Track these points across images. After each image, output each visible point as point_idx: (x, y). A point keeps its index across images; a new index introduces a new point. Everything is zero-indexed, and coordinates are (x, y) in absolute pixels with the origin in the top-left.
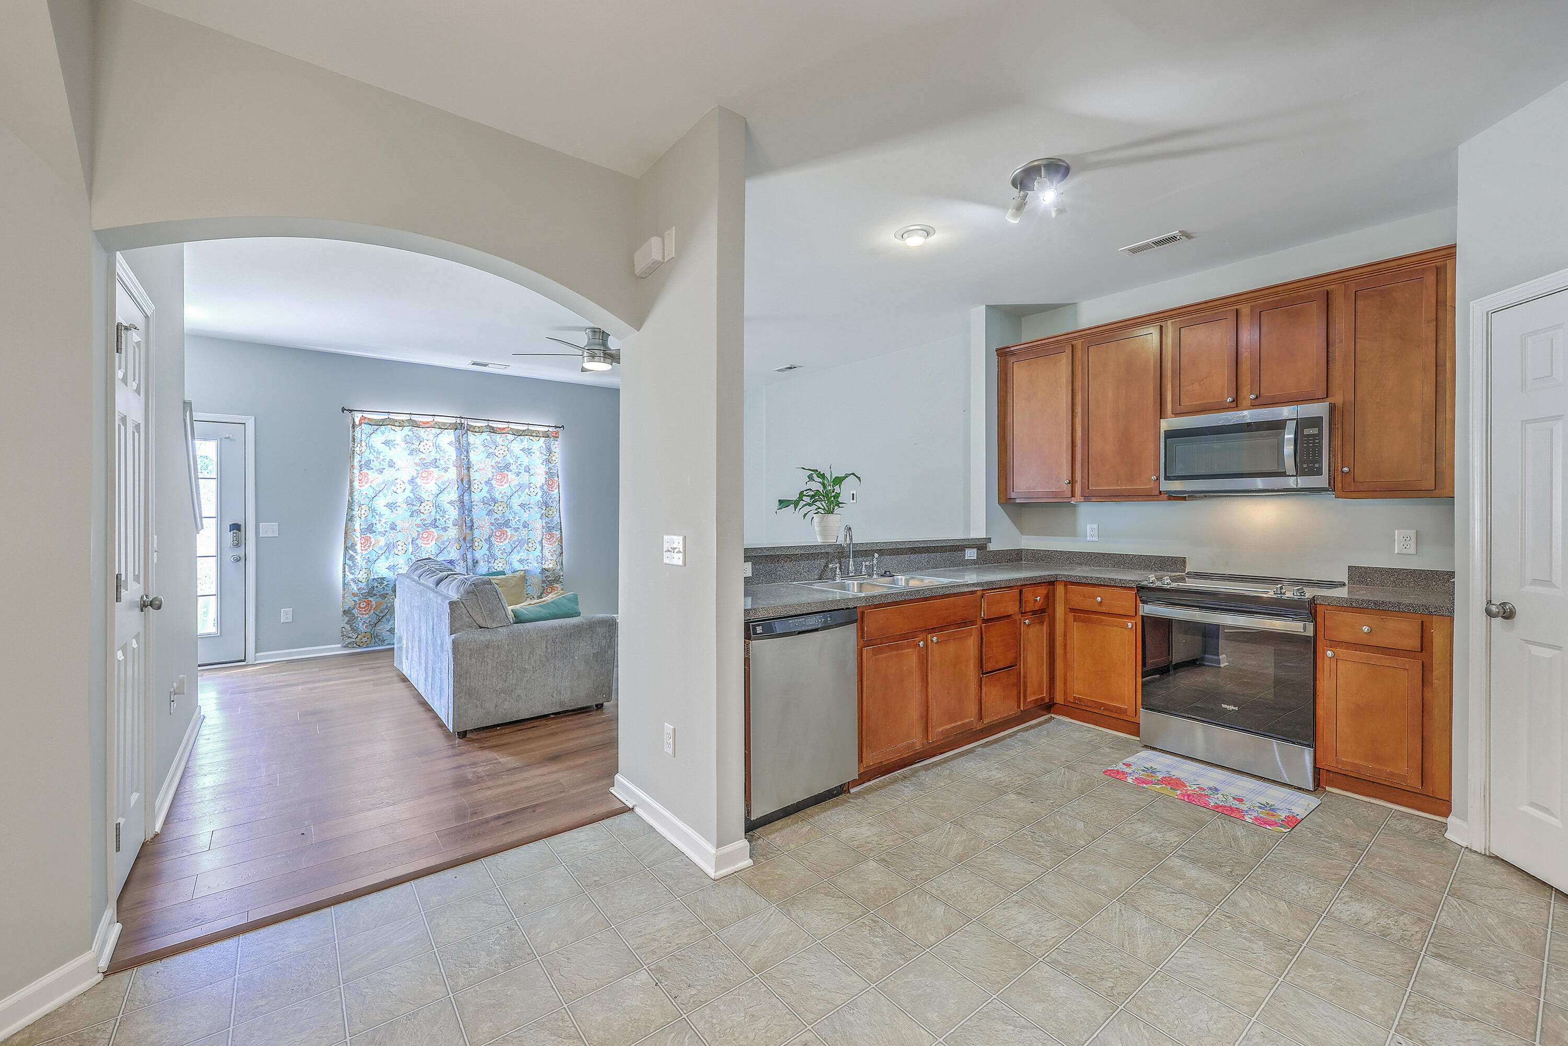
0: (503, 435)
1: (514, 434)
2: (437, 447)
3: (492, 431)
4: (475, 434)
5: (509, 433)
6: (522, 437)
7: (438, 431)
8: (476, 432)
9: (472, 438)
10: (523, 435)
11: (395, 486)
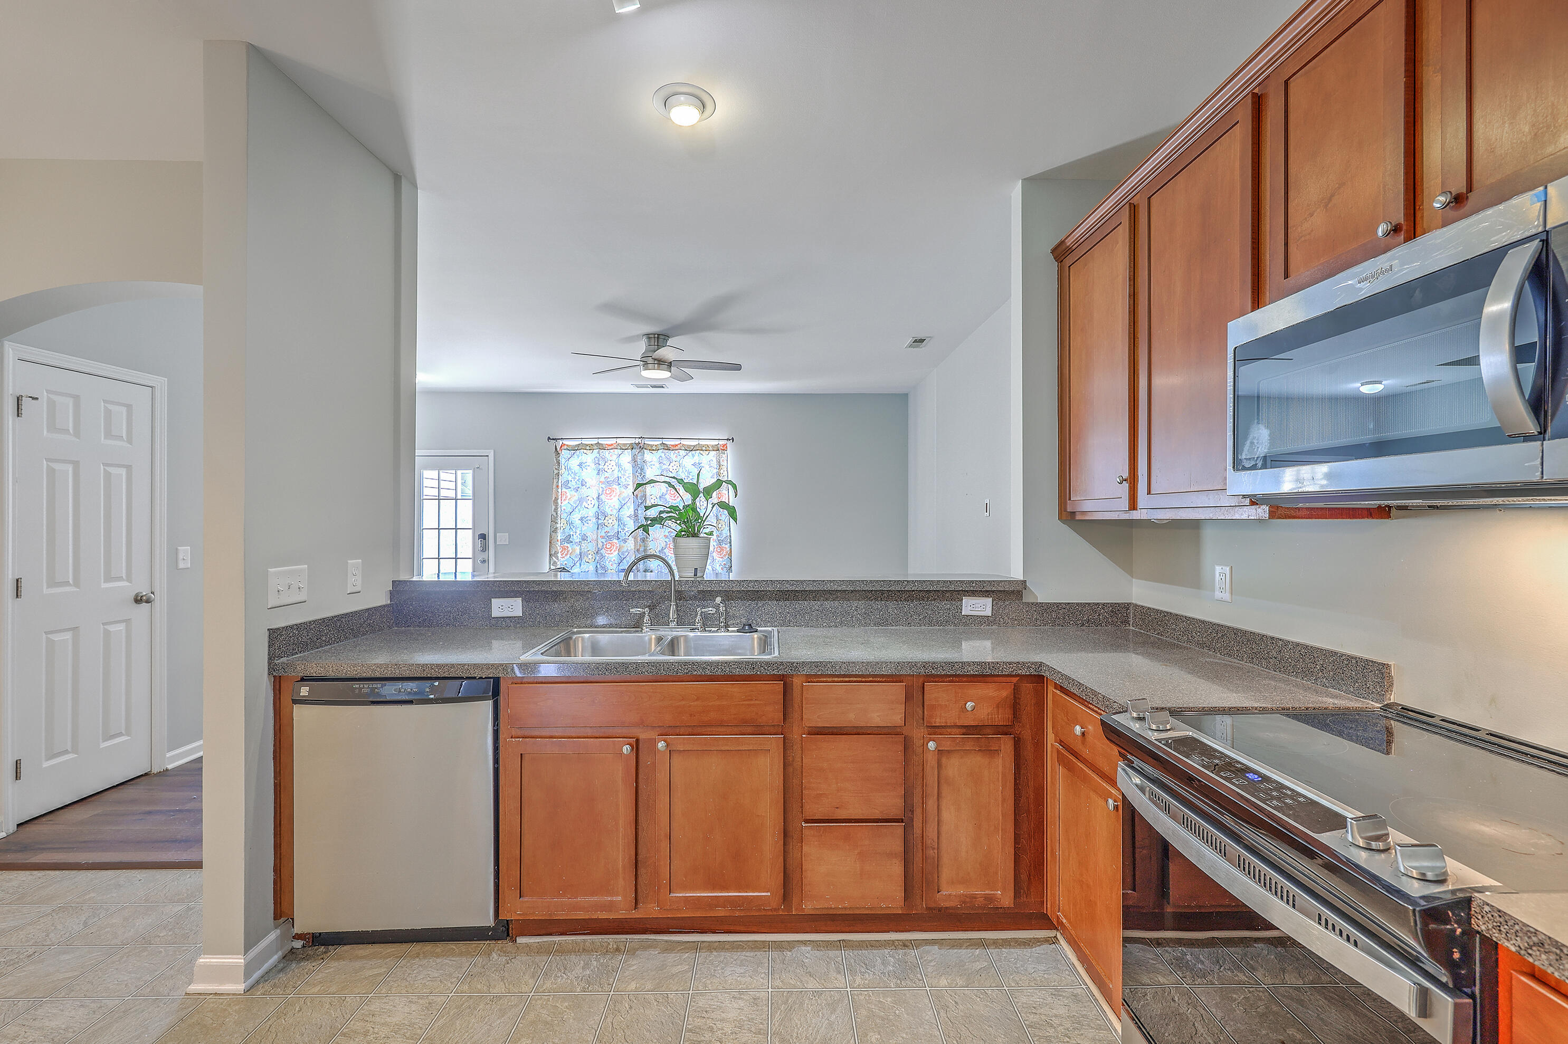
0: (676, 451)
1: (686, 450)
2: (619, 465)
3: (666, 448)
4: (652, 452)
5: (681, 449)
6: (694, 452)
7: (620, 452)
8: (653, 450)
9: (648, 456)
10: (695, 450)
11: (587, 502)
